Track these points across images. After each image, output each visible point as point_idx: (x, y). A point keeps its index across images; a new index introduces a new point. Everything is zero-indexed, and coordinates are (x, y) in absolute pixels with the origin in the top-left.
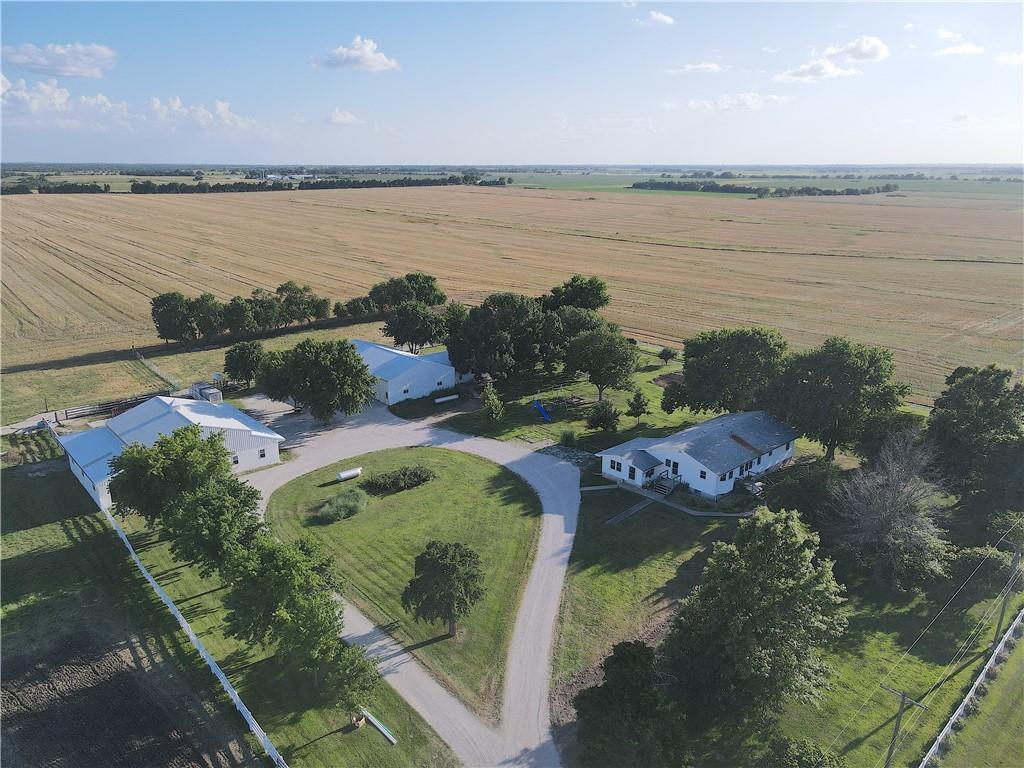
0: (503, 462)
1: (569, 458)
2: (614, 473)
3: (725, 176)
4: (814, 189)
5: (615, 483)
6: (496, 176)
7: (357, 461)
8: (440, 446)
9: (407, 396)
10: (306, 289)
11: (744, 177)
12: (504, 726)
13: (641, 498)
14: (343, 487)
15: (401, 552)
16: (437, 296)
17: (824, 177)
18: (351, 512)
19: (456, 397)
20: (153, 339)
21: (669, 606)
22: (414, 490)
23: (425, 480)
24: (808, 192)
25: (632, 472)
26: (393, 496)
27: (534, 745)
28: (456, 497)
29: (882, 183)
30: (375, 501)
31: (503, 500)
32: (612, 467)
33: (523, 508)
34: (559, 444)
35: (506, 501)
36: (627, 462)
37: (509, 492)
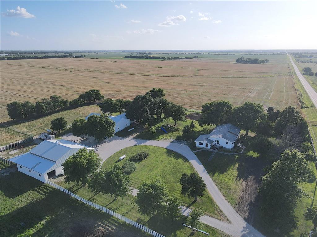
0: (165, 147)
1: (182, 143)
2: (201, 146)
3: (149, 54)
4: (178, 57)
6: (80, 54)
9: (119, 130)
10: (60, 97)
11: (154, 54)
12: (232, 222)
13: (212, 152)
16: (101, 96)
17: (176, 54)
19: (133, 129)
20: (7, 119)
21: (243, 181)
22: (146, 159)
23: (147, 155)
24: (176, 58)
25: (207, 145)
26: (142, 162)
27: (245, 226)
28: (161, 160)
29: (194, 56)
30: (137, 165)
31: (175, 158)
32: (200, 144)
33: (182, 160)
34: (176, 140)
35: (176, 159)
36: (205, 142)
37: (174, 156)
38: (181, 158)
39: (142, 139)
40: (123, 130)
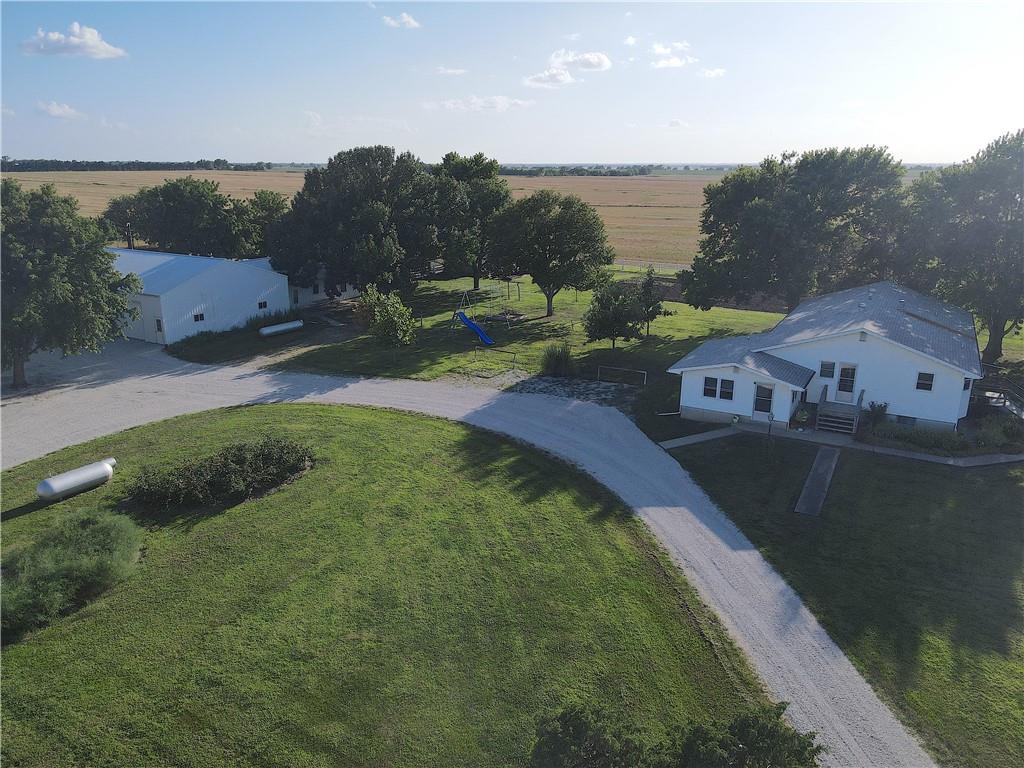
0: (458, 414)
1: (583, 395)
2: (717, 405)
5: (729, 425)
7: (97, 450)
8: (300, 400)
9: (202, 327)
13: (810, 449)
14: (58, 516)
15: (297, 712)
18: (86, 588)
19: (299, 324)
22: (273, 497)
23: (296, 469)
25: (764, 398)
26: (219, 520)
28: (394, 499)
30: (165, 540)
31: (516, 490)
32: (709, 392)
33: (577, 502)
34: (540, 376)
35: (525, 494)
36: (748, 376)
37: (514, 471)
38: (564, 488)
39: (322, 375)
40: (235, 331)
